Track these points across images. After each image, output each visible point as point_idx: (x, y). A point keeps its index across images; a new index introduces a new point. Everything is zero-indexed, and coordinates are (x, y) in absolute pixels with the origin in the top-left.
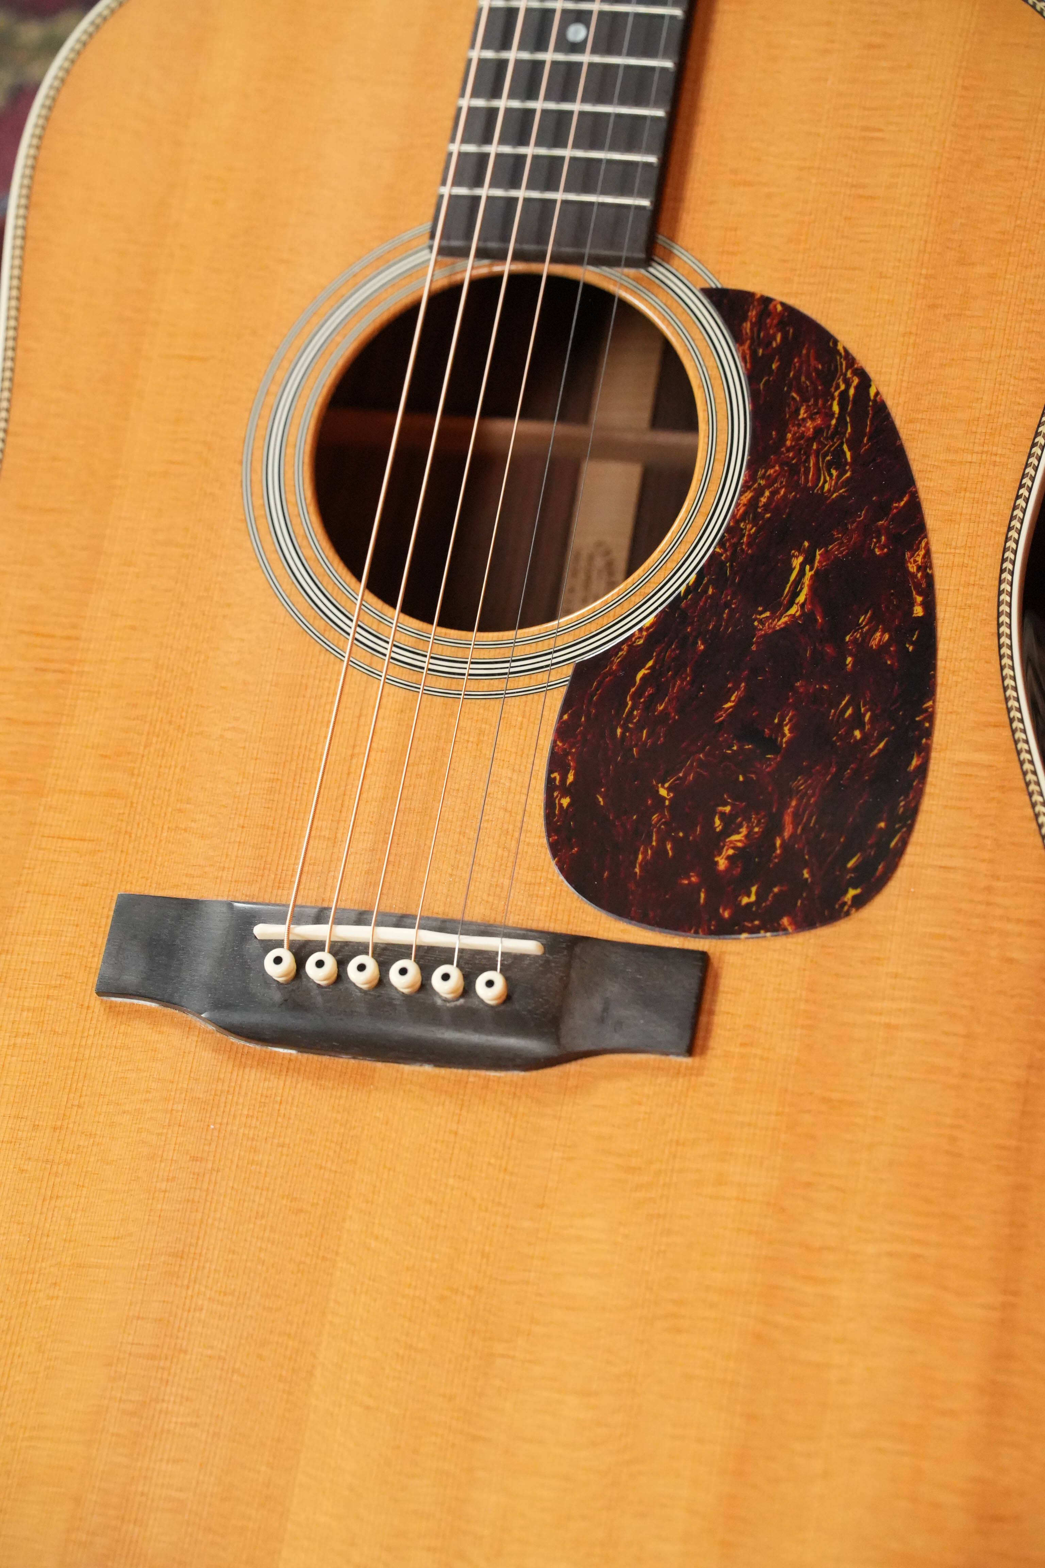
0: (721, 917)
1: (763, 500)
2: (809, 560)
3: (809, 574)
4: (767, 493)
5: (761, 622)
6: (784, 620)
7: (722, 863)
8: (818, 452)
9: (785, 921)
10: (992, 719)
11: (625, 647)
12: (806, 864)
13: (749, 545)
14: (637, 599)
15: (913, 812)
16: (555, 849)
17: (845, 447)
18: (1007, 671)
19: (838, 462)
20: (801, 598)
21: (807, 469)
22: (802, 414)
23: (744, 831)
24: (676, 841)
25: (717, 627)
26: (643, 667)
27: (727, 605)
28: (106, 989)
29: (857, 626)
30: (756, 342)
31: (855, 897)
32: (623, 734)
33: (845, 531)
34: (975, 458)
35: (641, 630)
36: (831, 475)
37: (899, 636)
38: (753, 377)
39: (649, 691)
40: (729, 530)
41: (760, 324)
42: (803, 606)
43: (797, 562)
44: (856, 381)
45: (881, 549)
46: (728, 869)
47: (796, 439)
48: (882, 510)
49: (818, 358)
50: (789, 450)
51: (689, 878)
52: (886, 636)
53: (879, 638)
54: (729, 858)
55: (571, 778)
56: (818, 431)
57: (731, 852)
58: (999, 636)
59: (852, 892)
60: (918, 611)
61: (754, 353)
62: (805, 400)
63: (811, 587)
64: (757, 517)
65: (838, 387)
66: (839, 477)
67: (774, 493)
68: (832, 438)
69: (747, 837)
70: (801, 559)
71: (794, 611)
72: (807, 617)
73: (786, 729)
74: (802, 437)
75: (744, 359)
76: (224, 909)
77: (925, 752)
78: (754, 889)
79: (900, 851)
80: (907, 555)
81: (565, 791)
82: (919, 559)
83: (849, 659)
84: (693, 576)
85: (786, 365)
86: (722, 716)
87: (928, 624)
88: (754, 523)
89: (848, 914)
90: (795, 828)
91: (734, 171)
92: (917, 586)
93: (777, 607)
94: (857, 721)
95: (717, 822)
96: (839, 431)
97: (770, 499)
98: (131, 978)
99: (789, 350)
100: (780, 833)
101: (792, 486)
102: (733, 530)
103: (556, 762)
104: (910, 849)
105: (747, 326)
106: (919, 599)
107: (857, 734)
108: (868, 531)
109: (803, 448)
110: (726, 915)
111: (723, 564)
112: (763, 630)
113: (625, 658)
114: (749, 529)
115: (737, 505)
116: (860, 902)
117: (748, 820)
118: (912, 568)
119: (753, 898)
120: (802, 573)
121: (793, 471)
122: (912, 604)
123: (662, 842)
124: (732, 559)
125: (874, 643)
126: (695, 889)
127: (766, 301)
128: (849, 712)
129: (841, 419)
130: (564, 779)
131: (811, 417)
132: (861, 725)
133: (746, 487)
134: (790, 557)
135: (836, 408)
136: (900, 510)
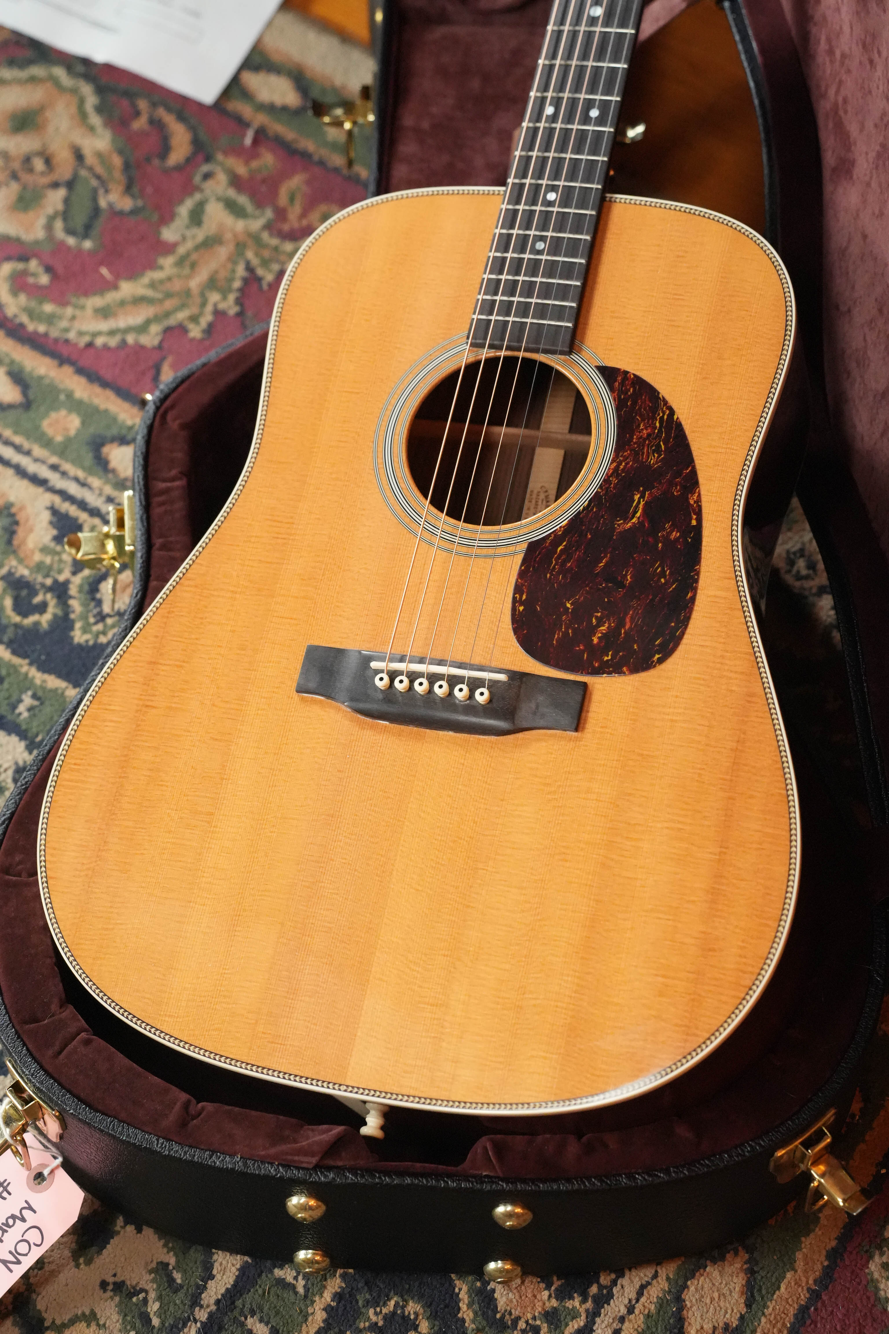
0: (594, 666)
1: (622, 467)
2: (642, 496)
3: (642, 503)
4: (623, 464)
5: (619, 525)
6: (630, 524)
7: (595, 640)
8: (648, 445)
9: (625, 669)
10: (728, 575)
11: (553, 535)
12: (635, 642)
13: (614, 488)
14: (560, 513)
15: (688, 618)
16: (516, 631)
17: (661, 443)
18: (735, 553)
19: (658, 450)
20: (638, 515)
21: (643, 453)
22: (642, 427)
23: (607, 625)
24: (574, 630)
25: (597, 527)
26: (561, 545)
27: (603, 516)
28: (300, 690)
29: (664, 529)
30: (621, 392)
31: (658, 658)
32: (550, 577)
33: (660, 483)
34: (723, 450)
35: (560, 527)
36: (654, 456)
37: (684, 535)
38: (618, 409)
39: (564, 557)
40: (604, 480)
41: (622, 384)
42: (639, 518)
43: (637, 497)
44: (668, 412)
45: (677, 492)
46: (598, 643)
47: (638, 438)
48: (678, 474)
49: (650, 401)
50: (635, 443)
51: (579, 646)
52: (678, 534)
53: (675, 535)
54: (599, 638)
55: (524, 597)
56: (649, 435)
57: (600, 635)
58: (732, 536)
59: (657, 656)
60: (694, 523)
61: (619, 397)
62: (643, 420)
63: (643, 509)
64: (618, 475)
65: (659, 414)
66: (658, 457)
67: (627, 464)
68: (655, 439)
69: (608, 628)
70: (639, 496)
71: (634, 520)
72: (641, 523)
73: (629, 577)
74: (641, 437)
75: (615, 400)
76: (357, 654)
77: (695, 590)
78: (610, 653)
79: (681, 638)
80: (690, 495)
81: (522, 603)
82: (695, 498)
83: (660, 545)
84: (587, 503)
85: (634, 403)
86: (598, 570)
87: (698, 529)
88: (617, 478)
89: (655, 666)
90: (631, 624)
91: (613, 312)
92: (694, 510)
93: (626, 519)
94: (663, 574)
95: (594, 620)
96: (659, 435)
97: (625, 466)
98: (312, 685)
99: (635, 397)
100: (624, 626)
101: (635, 461)
102: (606, 481)
103: (518, 589)
104: (686, 636)
105: (617, 384)
106: (694, 517)
107: (663, 580)
108: (671, 484)
109: (641, 443)
110: (597, 665)
111: (601, 497)
112: (619, 529)
113: (552, 540)
114: (614, 480)
115: (609, 469)
116: (661, 661)
117: (609, 620)
118: (692, 502)
119: (610, 657)
120: (639, 502)
121: (636, 454)
122: (691, 519)
123: (567, 629)
124: (606, 494)
125: (672, 537)
126: (582, 652)
127: (626, 373)
128: (659, 569)
129: (660, 430)
130: (521, 597)
131: (646, 429)
132: (665, 577)
133: (613, 461)
134: (634, 495)
135: (658, 425)
136: (687, 474)
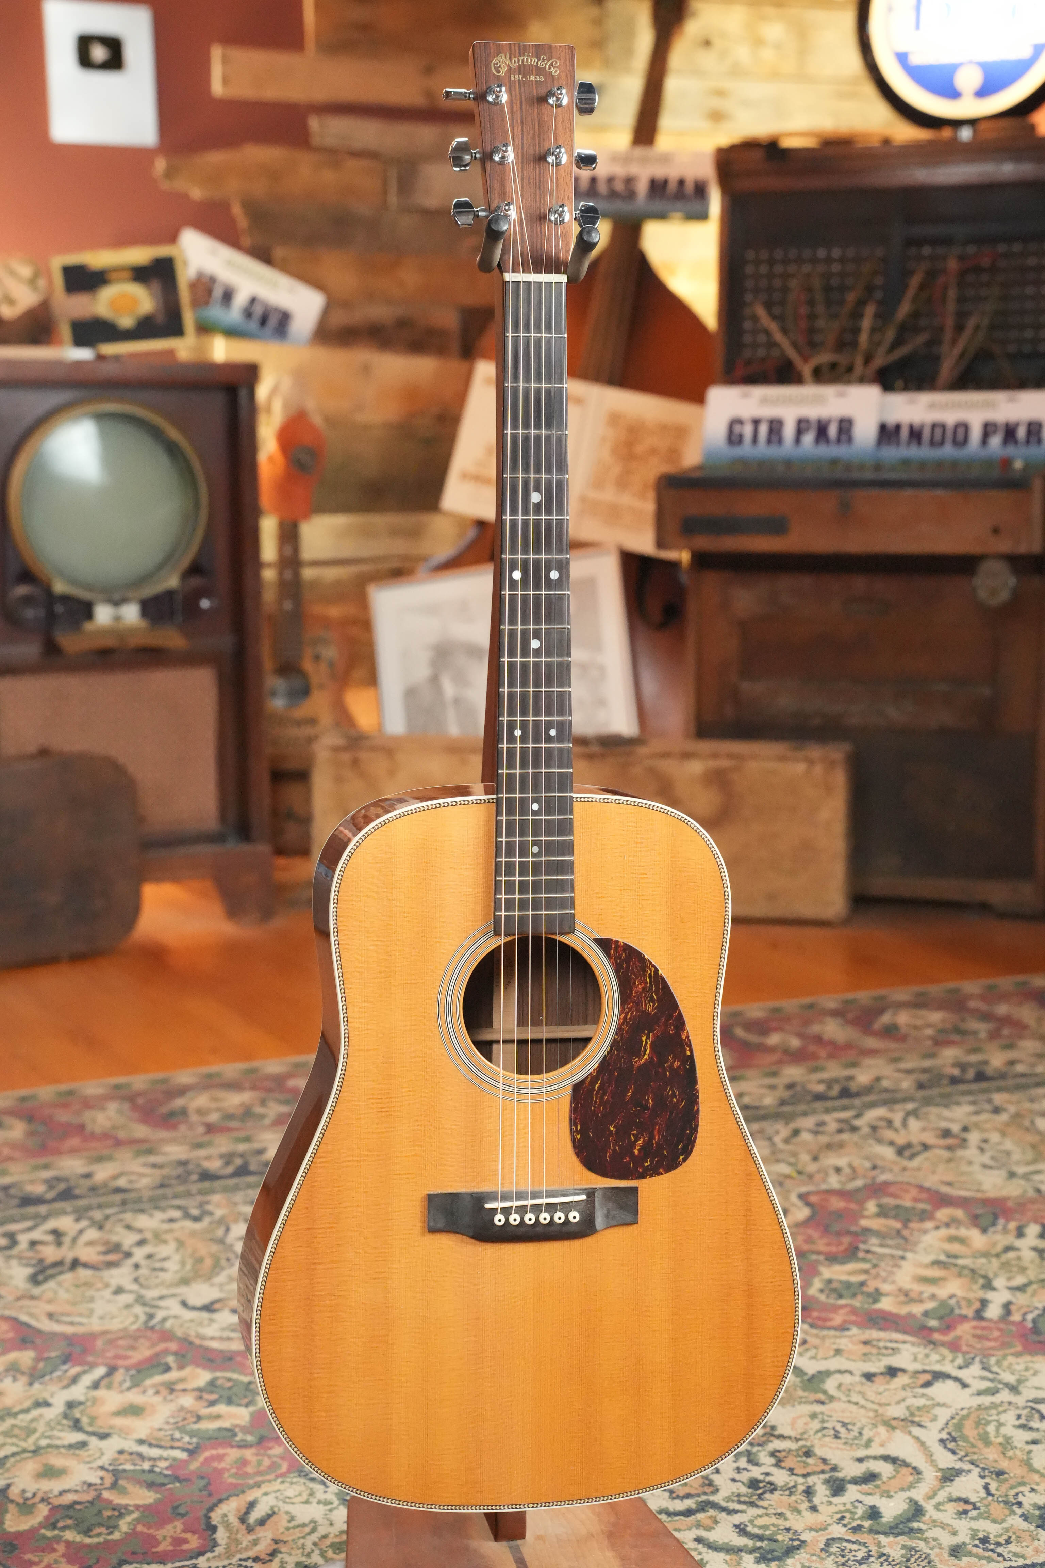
0: (639, 1171)
1: (628, 1017)
2: (648, 1038)
3: (649, 1043)
4: (629, 1014)
5: (636, 1062)
6: (643, 1061)
7: (636, 1152)
8: (644, 997)
9: (661, 1170)
10: (719, 1090)
11: (590, 1077)
12: (665, 1149)
13: (627, 1034)
14: (589, 1059)
15: (697, 1126)
16: (578, 1155)
17: (654, 994)
18: (721, 1072)
19: (652, 1000)
20: (648, 1052)
21: (642, 1004)
22: (637, 983)
23: (642, 1139)
24: (619, 1146)
25: (620, 1066)
26: (597, 1083)
27: (623, 1057)
28: (432, 1230)
29: (668, 1060)
30: (616, 957)
32: (594, 1109)
33: (659, 1026)
34: (698, 994)
35: (594, 1070)
36: (650, 1005)
37: (684, 1063)
38: (617, 972)
39: (601, 1092)
40: (618, 1028)
41: (616, 950)
42: (649, 1055)
43: (644, 1039)
44: (653, 969)
45: (672, 1031)
46: (639, 1154)
47: (636, 993)
48: (671, 1016)
49: (639, 961)
50: (635, 997)
51: (626, 1159)
52: (679, 1063)
53: (676, 1064)
54: (638, 1150)
55: (579, 1128)
56: (643, 989)
57: (639, 1148)
59: (681, 1157)
60: (688, 1053)
61: (616, 962)
62: (637, 978)
63: (651, 1048)
64: (627, 1023)
65: (647, 972)
66: (653, 1006)
67: (632, 1014)
68: (649, 991)
69: (643, 1141)
70: (645, 1037)
71: (645, 1057)
72: (651, 1058)
73: (650, 1101)
74: (638, 992)
75: (613, 964)
76: (469, 1196)
77: (697, 1103)
78: (649, 1160)
79: (695, 1141)
80: (681, 1032)
81: (578, 1132)
82: (685, 1034)
83: (668, 1073)
84: (609, 1048)
85: (628, 965)
86: (628, 1099)
87: (692, 1057)
88: (627, 1025)
89: (681, 1165)
90: (659, 1136)
91: (597, 893)
92: (686, 1044)
93: (640, 1057)
94: (674, 1095)
95: (632, 1137)
96: (651, 988)
97: (631, 1016)
98: (440, 1225)
99: (628, 960)
100: (654, 1138)
101: (637, 1011)
102: (619, 1030)
103: (573, 1122)
104: (698, 1139)
105: (612, 951)
106: (688, 1049)
107: (675, 1100)
108: (666, 1024)
109: (639, 997)
110: (641, 1171)
111: (618, 1042)
112: (637, 1065)
113: (590, 1081)
114: (625, 1028)
115: (620, 1019)
116: (684, 1160)
117: (643, 1135)
118: (684, 1037)
119: (649, 1163)
120: (646, 1043)
121: (637, 1004)
122: (685, 1051)
123: (614, 1147)
124: (621, 1039)
125: (675, 1066)
126: (629, 1163)
127: (617, 942)
128: (671, 1092)
129: (651, 984)
130: (576, 1128)
131: (640, 984)
132: (675, 1097)
133: (621, 1013)
134: (641, 1037)
135: (648, 980)
136: (676, 1016)
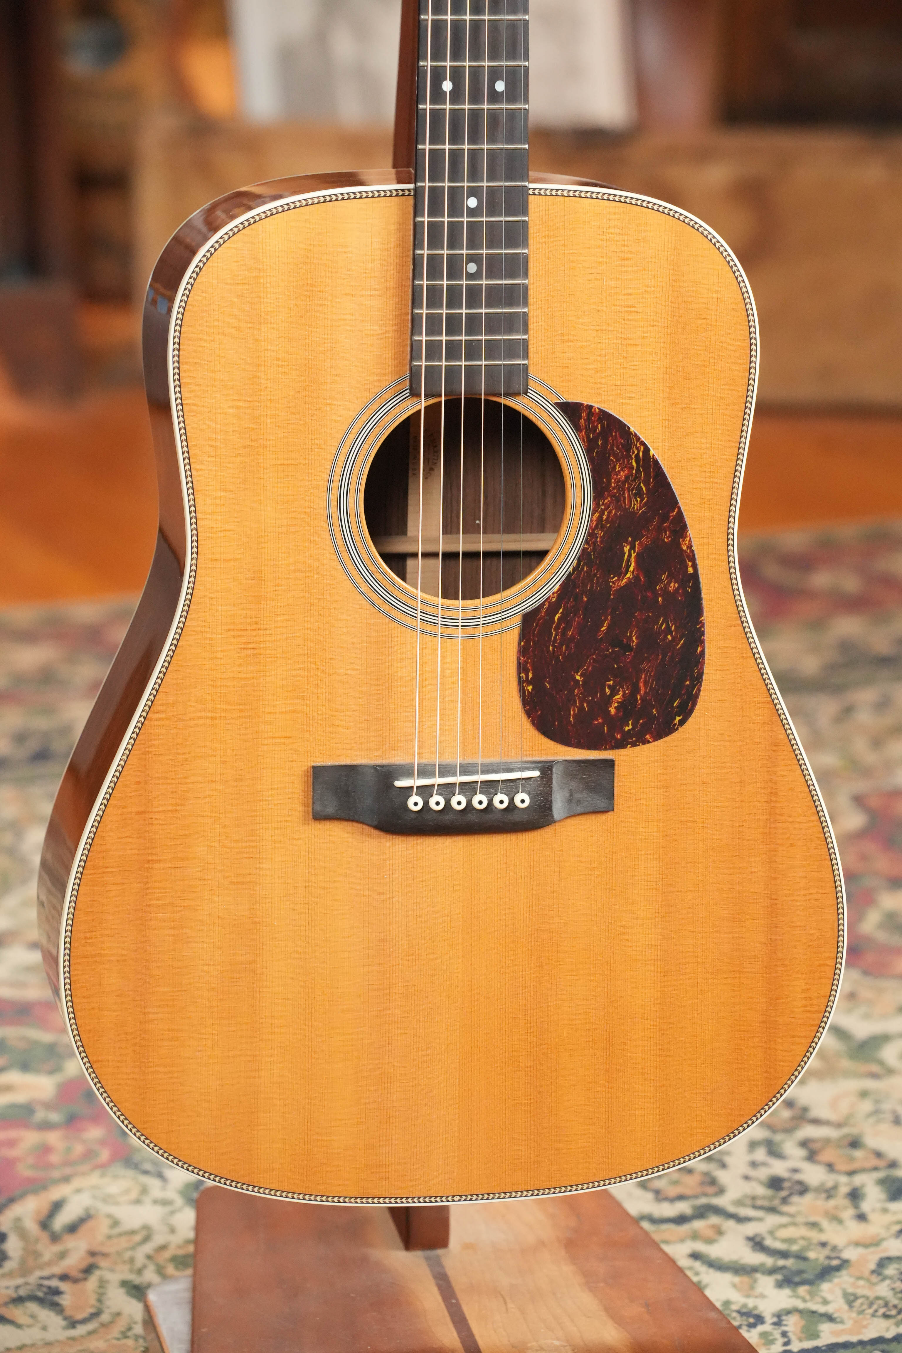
0: (616, 739)
1: (605, 517)
2: (633, 548)
3: (633, 555)
4: (606, 513)
5: (613, 583)
6: (625, 580)
7: (613, 711)
8: (628, 489)
9: (648, 737)
10: (734, 623)
11: (547, 603)
12: (654, 706)
13: (601, 542)
14: (548, 576)
15: (701, 675)
16: (529, 714)
17: (642, 485)
18: (737, 597)
19: (639, 493)
20: (632, 568)
21: (625, 498)
22: (618, 469)
23: (621, 693)
24: (589, 703)
25: (592, 587)
26: (558, 613)
27: (595, 575)
28: (319, 817)
29: (661, 581)
30: (588, 430)
31: (679, 721)
32: (553, 649)
33: (648, 530)
34: (707, 485)
35: (553, 593)
36: (637, 501)
37: (683, 584)
38: (589, 451)
39: (563, 625)
40: (589, 534)
41: (588, 420)
42: (633, 572)
43: (626, 549)
44: (642, 448)
45: (668, 538)
46: (616, 713)
47: (617, 482)
48: (665, 517)
49: (621, 438)
50: (614, 489)
51: (597, 720)
52: (677, 585)
53: (673, 586)
54: (615, 708)
55: (530, 675)
56: (627, 477)
57: (616, 705)
58: (731, 579)
59: (678, 718)
60: (690, 570)
61: (588, 436)
62: (618, 460)
63: (636, 562)
64: (603, 527)
65: (633, 452)
66: (641, 501)
67: (610, 513)
68: (634, 480)
69: (623, 696)
70: (628, 547)
71: (628, 575)
72: (636, 578)
73: (634, 638)
74: (619, 481)
75: (584, 441)
76: (372, 771)
77: (702, 642)
78: (630, 722)
79: (697, 696)
80: (681, 540)
81: (529, 683)
82: (687, 542)
83: (660, 599)
84: (575, 563)
85: (605, 442)
86: (601, 635)
87: (695, 576)
88: (602, 530)
89: (677, 729)
90: (646, 689)
91: (562, 335)
92: (688, 557)
93: (621, 575)
94: (668, 631)
95: (607, 690)
96: (637, 476)
97: (608, 516)
98: (330, 810)
99: (605, 433)
100: (639, 692)
101: (618, 508)
102: (591, 535)
103: (522, 668)
104: (701, 693)
105: (582, 421)
106: (690, 564)
107: (669, 637)
108: (660, 529)
109: (621, 488)
110: (619, 737)
111: (590, 553)
112: (615, 587)
113: (547, 609)
114: (600, 533)
115: (592, 521)
116: (682, 723)
117: (622, 687)
118: (684, 548)
119: (630, 727)
120: (630, 555)
121: (617, 500)
122: (687, 567)
123: (581, 703)
124: (594, 550)
125: (671, 589)
126: (602, 725)
127: (590, 407)
128: (664, 626)
129: (638, 470)
130: (527, 676)
131: (622, 470)
132: (671, 633)
133: (595, 511)
134: (623, 547)
135: (634, 464)
136: (674, 517)
